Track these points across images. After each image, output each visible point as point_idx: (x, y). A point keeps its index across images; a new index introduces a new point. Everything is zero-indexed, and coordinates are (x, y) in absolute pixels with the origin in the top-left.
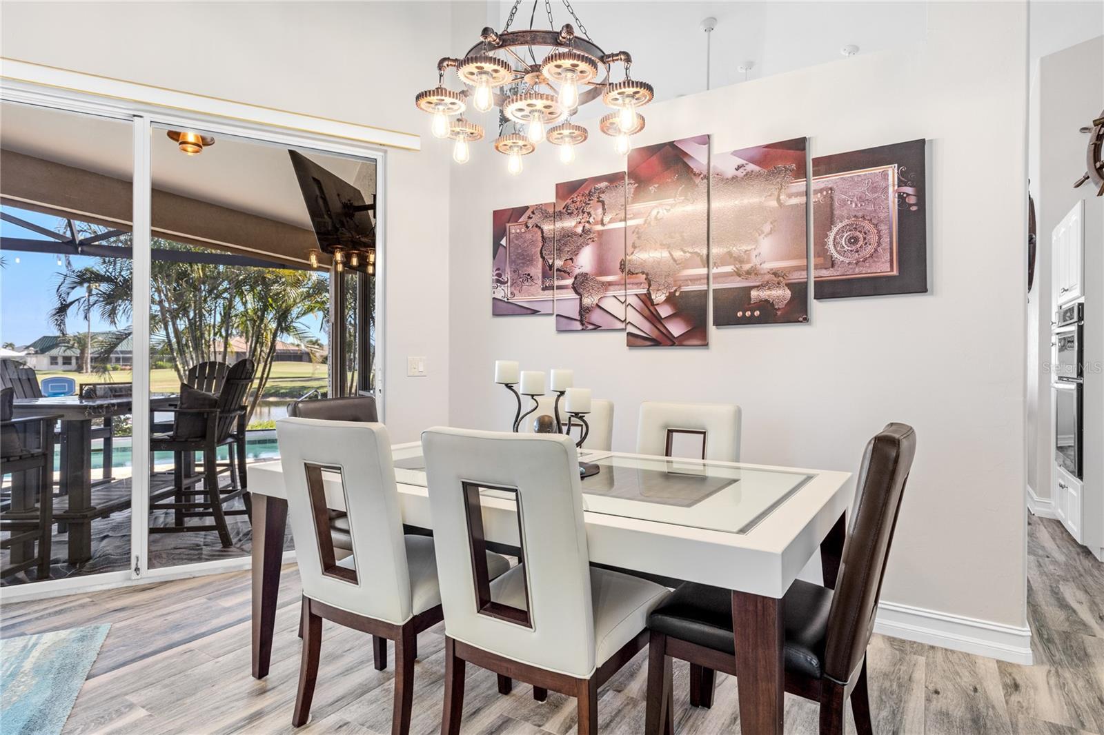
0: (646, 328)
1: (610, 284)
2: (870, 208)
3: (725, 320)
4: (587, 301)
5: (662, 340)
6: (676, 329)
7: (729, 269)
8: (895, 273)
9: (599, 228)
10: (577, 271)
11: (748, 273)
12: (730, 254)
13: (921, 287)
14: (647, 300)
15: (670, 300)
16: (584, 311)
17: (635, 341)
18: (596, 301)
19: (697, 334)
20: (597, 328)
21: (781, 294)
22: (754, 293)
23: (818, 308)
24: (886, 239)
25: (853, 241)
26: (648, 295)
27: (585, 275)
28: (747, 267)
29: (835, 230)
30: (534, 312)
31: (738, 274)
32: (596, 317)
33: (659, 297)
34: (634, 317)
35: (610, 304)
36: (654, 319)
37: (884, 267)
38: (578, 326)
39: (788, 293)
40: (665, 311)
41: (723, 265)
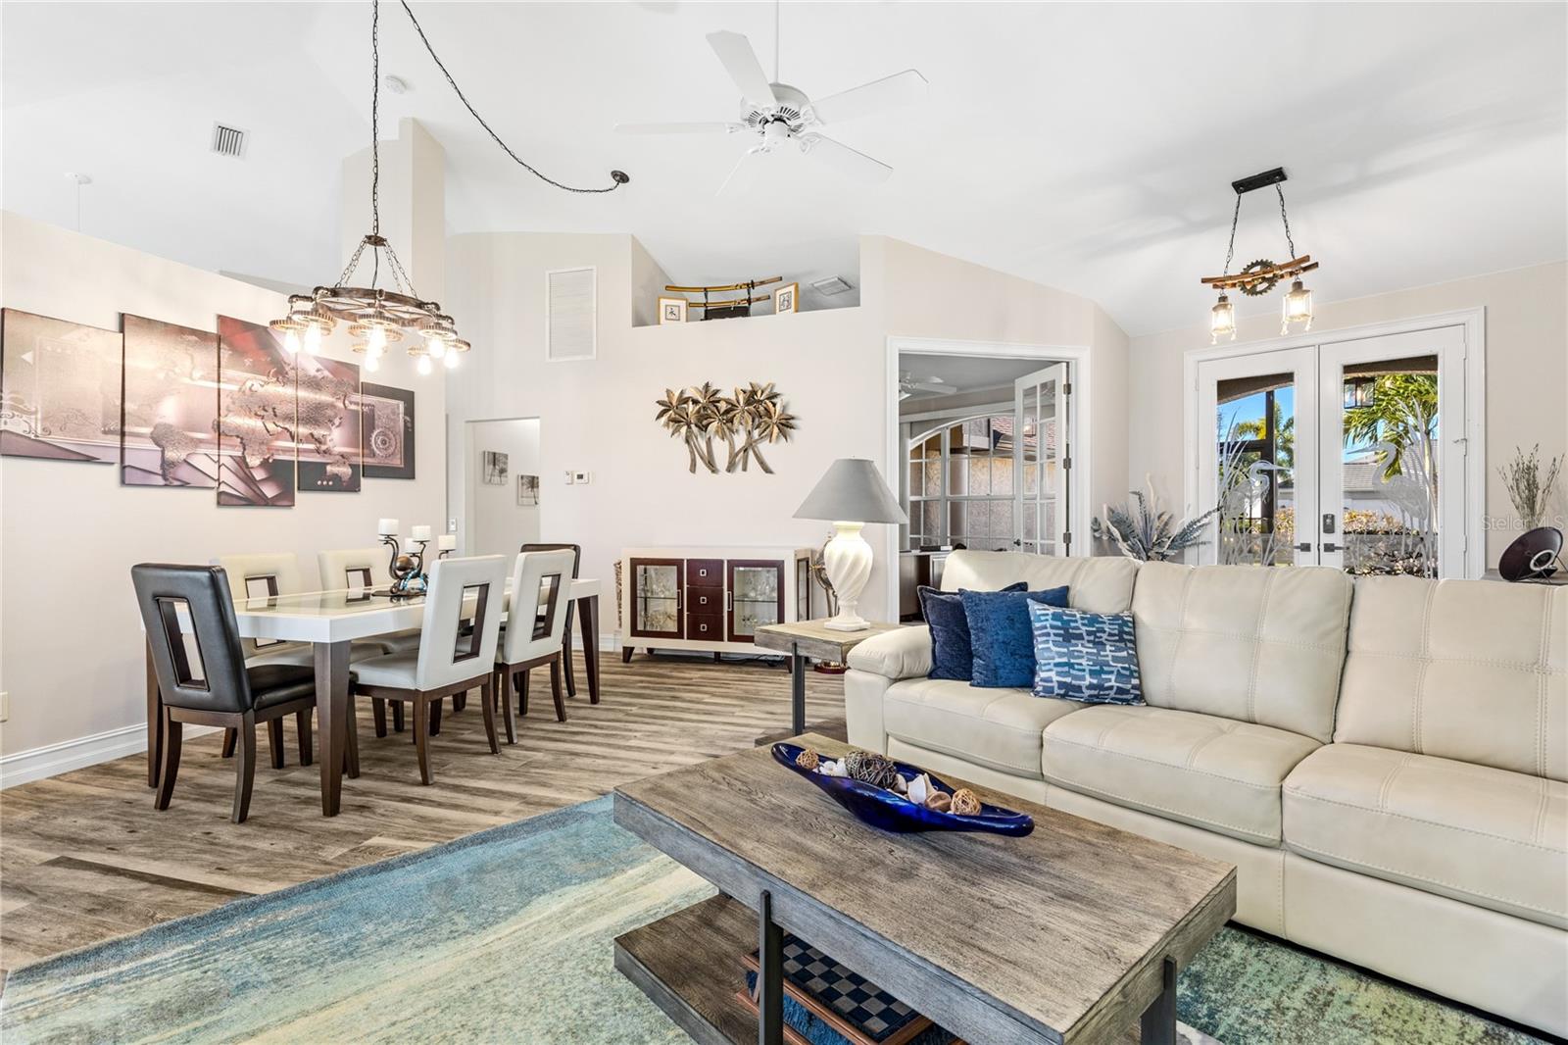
0: (241, 488)
1: (201, 441)
2: (392, 424)
3: (307, 486)
4: (170, 455)
5: (257, 501)
6: (270, 491)
7: (312, 446)
8: (403, 466)
9: (187, 380)
10: (158, 420)
11: (325, 452)
12: (312, 435)
13: (412, 476)
14: (241, 462)
15: (265, 464)
16: (167, 466)
17: (224, 500)
18: (183, 456)
19: (285, 497)
20: (184, 485)
21: (345, 471)
22: (329, 468)
23: (364, 482)
24: (398, 445)
25: (384, 442)
26: (243, 458)
27: (168, 427)
28: (323, 447)
29: (375, 433)
30: (89, 460)
31: (318, 451)
32: (184, 473)
33: (254, 461)
34: (227, 476)
35: (200, 461)
36: (248, 480)
37: (397, 462)
38: (161, 481)
39: (350, 471)
40: (259, 475)
41: (308, 442)
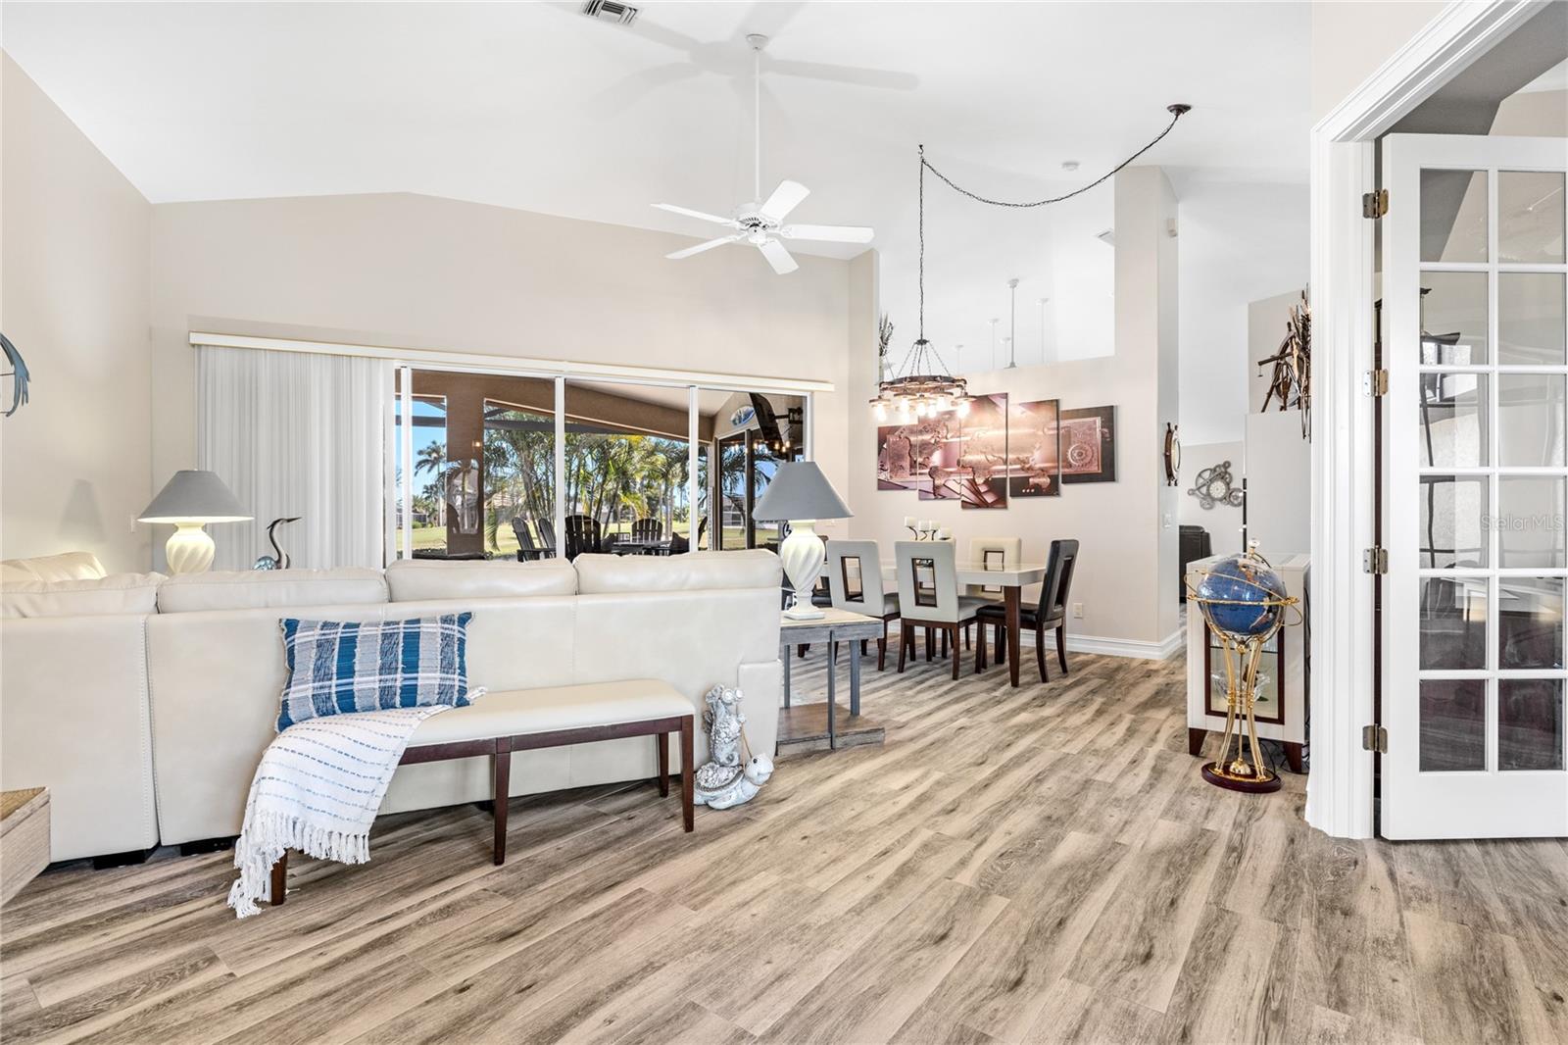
0: (972, 498)
1: (951, 473)
2: (1089, 438)
3: (1016, 494)
4: (937, 482)
5: (982, 504)
6: (990, 499)
7: (1018, 466)
8: (1100, 471)
9: (945, 440)
10: (931, 465)
11: (1028, 469)
12: (1018, 458)
13: (1112, 478)
14: (973, 482)
15: (986, 482)
16: (936, 488)
17: (965, 505)
18: (943, 482)
19: (1001, 502)
20: (944, 497)
21: (1045, 481)
22: (1031, 480)
23: (1064, 488)
24: (1096, 454)
25: (1080, 454)
26: (974, 480)
27: (936, 467)
28: (1027, 466)
29: (1072, 448)
30: (905, 488)
31: (1022, 469)
32: (943, 491)
33: (980, 481)
34: (966, 492)
35: (951, 484)
36: (977, 493)
37: (1095, 468)
38: (932, 496)
39: (1049, 480)
40: (983, 489)
41: (1016, 464)
